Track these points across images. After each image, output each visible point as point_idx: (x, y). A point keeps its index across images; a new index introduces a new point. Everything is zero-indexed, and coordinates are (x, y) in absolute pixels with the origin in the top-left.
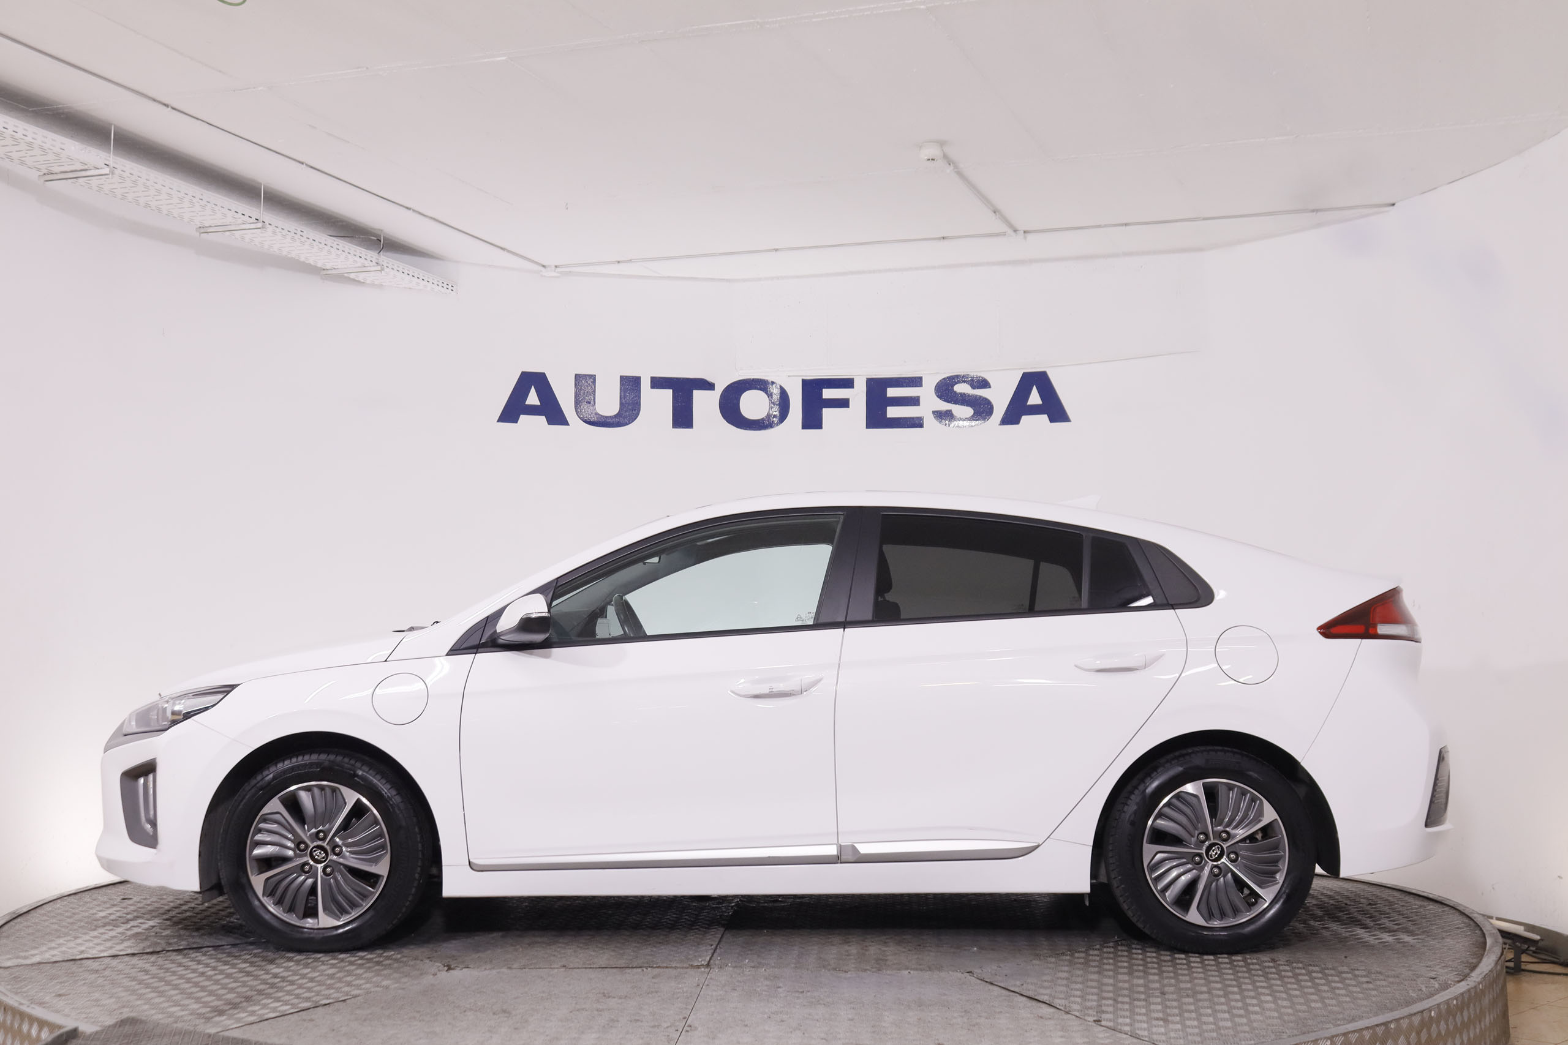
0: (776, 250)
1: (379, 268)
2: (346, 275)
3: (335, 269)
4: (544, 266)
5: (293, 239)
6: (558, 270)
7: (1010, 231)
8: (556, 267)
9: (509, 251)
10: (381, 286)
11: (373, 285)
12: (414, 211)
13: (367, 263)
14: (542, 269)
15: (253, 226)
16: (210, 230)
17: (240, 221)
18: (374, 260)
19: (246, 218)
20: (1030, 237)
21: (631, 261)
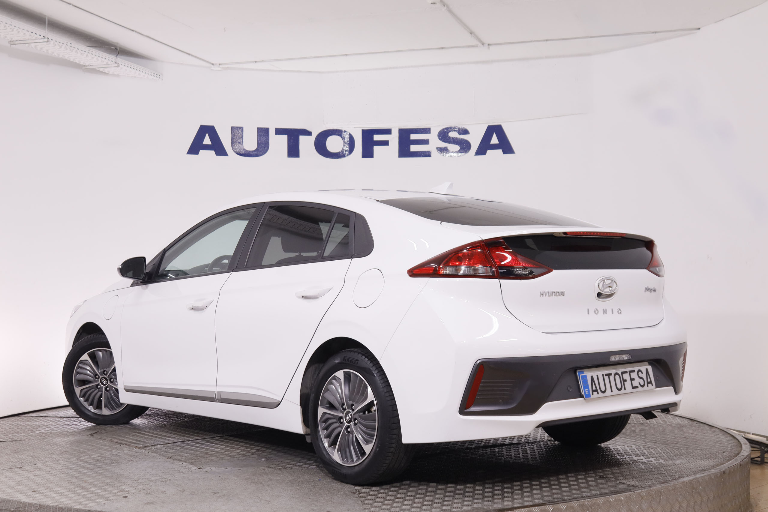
0: (346, 55)
1: (116, 65)
2: (97, 69)
3: (91, 66)
4: (213, 64)
5: (66, 48)
6: (221, 66)
7: (480, 44)
8: (220, 64)
9: (192, 55)
10: (118, 76)
11: (113, 75)
12: (136, 32)
13: (109, 62)
14: (212, 66)
15: (42, 41)
16: (17, 43)
17: (34, 38)
18: (114, 60)
19: (38, 36)
20: (492, 48)
21: (263, 61)
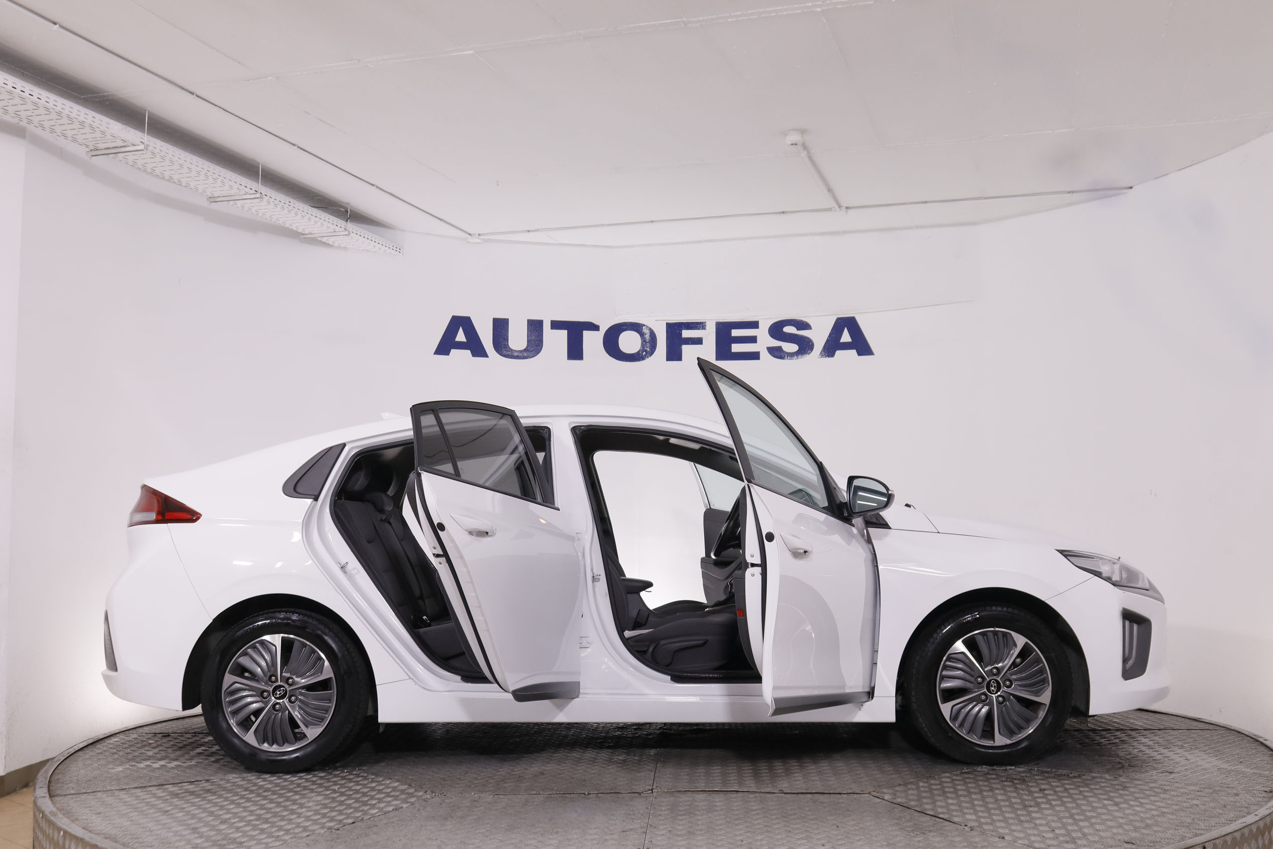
0: (650, 222)
1: (346, 233)
2: (319, 239)
3: (311, 234)
4: (470, 234)
5: (283, 209)
6: (481, 237)
7: (837, 207)
8: (479, 235)
9: (445, 222)
10: (345, 248)
11: (339, 247)
13: (337, 229)
14: (469, 236)
15: (253, 196)
16: (219, 199)
17: (243, 192)
18: (343, 227)
19: (248, 190)
20: (850, 212)
21: (538, 230)
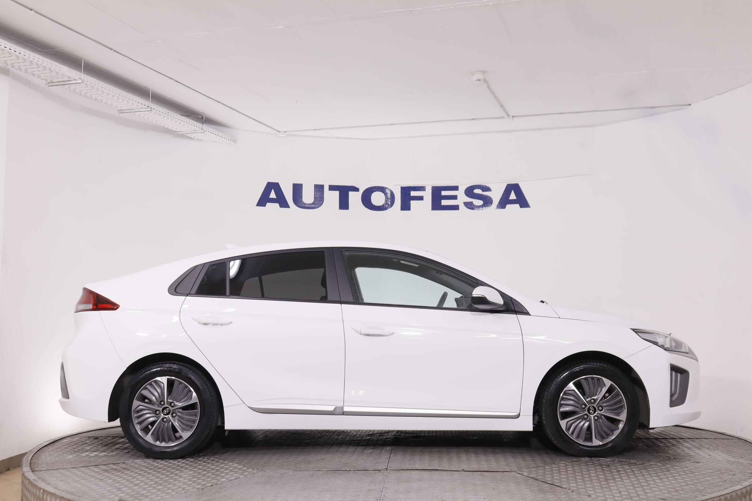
0: (392, 124)
1: (203, 131)
2: (185, 135)
3: (181, 131)
4: (279, 131)
5: (164, 117)
6: (285, 133)
7: (506, 116)
8: (284, 132)
9: (263, 124)
10: (202, 140)
11: (198, 140)
12: (222, 103)
13: (197, 129)
14: (278, 133)
15: (146, 110)
16: (125, 111)
17: (140, 107)
18: (201, 127)
19: (143, 106)
20: (515, 119)
21: (321, 129)
